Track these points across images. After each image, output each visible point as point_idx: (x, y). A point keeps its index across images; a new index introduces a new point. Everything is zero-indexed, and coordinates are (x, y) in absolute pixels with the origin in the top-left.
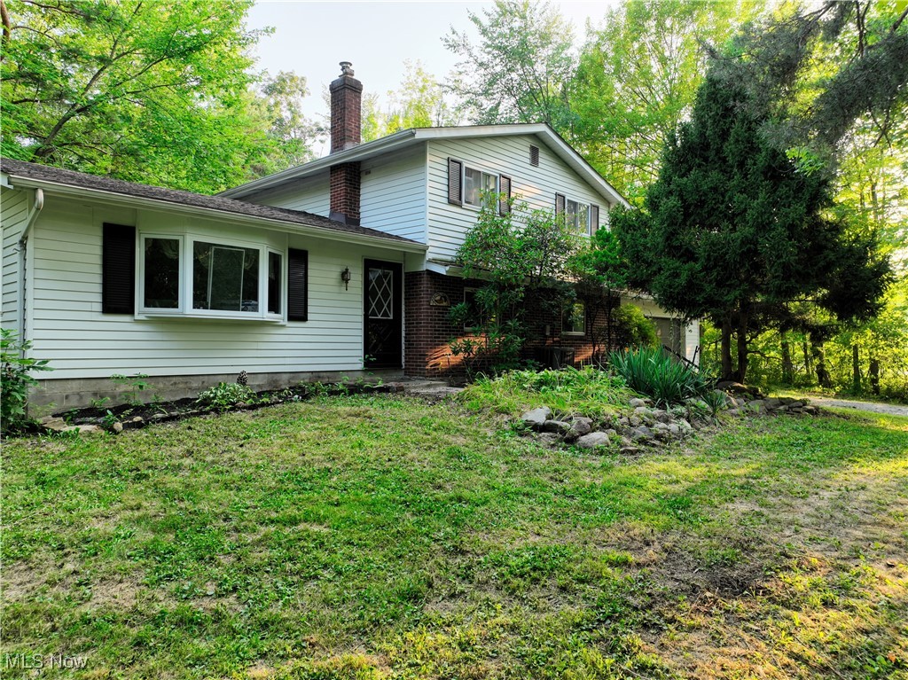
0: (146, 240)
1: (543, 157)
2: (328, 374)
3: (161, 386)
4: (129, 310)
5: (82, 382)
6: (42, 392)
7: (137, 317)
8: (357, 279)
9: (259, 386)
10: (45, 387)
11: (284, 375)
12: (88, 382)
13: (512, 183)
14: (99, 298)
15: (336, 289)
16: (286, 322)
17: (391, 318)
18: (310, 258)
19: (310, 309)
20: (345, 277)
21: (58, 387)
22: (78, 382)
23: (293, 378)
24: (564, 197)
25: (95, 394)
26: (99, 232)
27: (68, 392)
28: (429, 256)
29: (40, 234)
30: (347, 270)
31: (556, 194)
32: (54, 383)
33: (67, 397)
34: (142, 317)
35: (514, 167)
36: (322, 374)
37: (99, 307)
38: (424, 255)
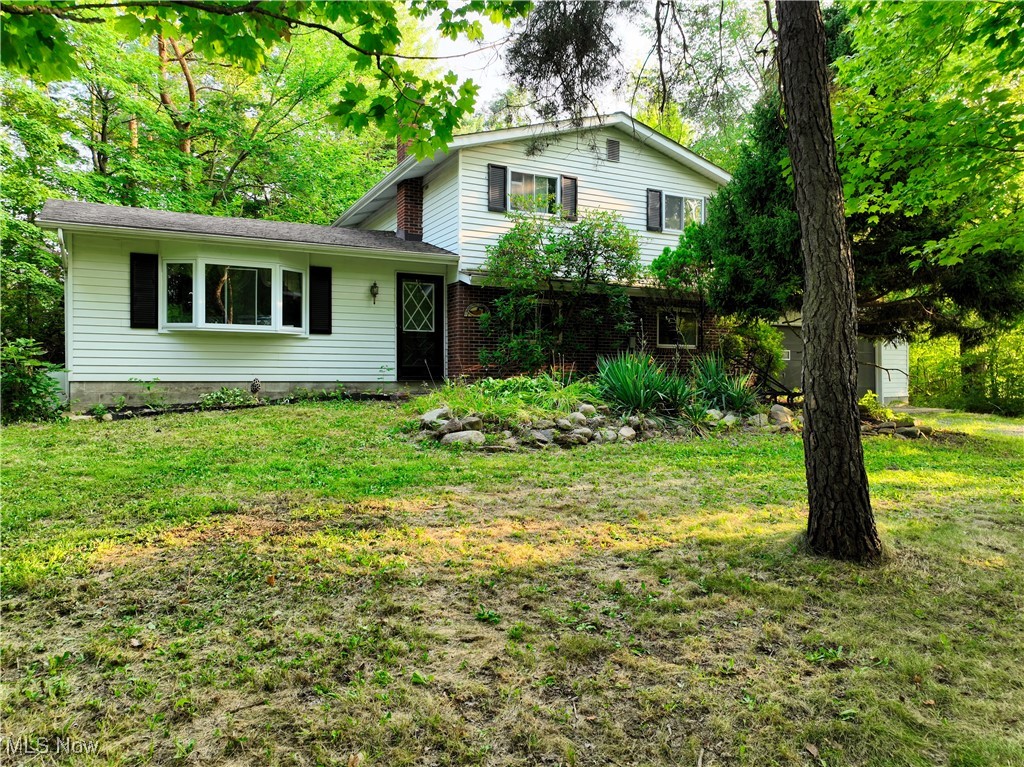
0: (168, 265)
1: (626, 151)
2: (356, 385)
3: (184, 390)
4: (154, 325)
5: (114, 384)
6: (82, 391)
7: (160, 330)
8: (388, 293)
9: (280, 393)
10: (84, 387)
11: (308, 385)
12: (119, 385)
13: (579, 183)
14: (128, 315)
15: (365, 303)
16: (308, 335)
17: (433, 330)
18: (334, 275)
19: (334, 323)
20: (374, 291)
21: (94, 389)
22: (110, 384)
23: (316, 387)
24: (660, 192)
25: (125, 395)
26: (127, 261)
27: (103, 392)
28: (462, 266)
29: (79, 265)
30: (375, 284)
31: (649, 190)
32: (90, 384)
33: (102, 396)
34: (165, 331)
35: (579, 165)
36: (349, 385)
37: (128, 323)
38: (457, 266)
